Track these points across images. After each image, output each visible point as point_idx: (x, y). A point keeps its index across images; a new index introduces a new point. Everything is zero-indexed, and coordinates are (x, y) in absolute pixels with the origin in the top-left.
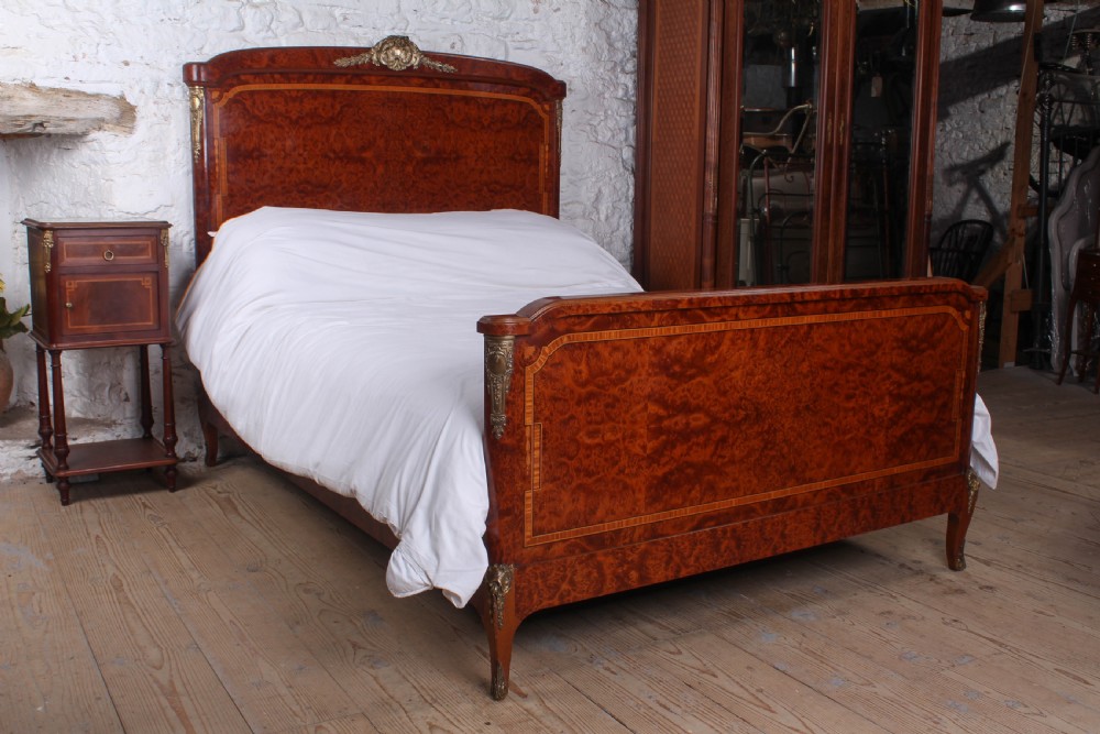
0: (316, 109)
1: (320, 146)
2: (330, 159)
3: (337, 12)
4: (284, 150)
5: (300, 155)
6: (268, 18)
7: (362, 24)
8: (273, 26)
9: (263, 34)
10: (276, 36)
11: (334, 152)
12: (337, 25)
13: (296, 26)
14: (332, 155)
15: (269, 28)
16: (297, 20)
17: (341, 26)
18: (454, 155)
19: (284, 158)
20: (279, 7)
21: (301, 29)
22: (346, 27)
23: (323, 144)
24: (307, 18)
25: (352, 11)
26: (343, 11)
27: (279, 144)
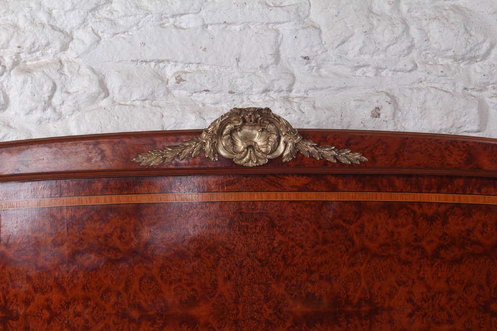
0: (106, 237)
1: (113, 299)
2: (132, 320)
3: (170, 71)
4: (48, 308)
5: (78, 315)
6: (47, 87)
7: (209, 87)
8: (56, 100)
9: (38, 114)
10: (60, 116)
11: (140, 308)
12: (168, 91)
13: (93, 99)
14: (135, 314)
15: (49, 103)
16: (94, 88)
17: (176, 92)
18: (365, 308)
19: (49, 321)
20: (66, 70)
21: (104, 103)
22: (184, 93)
23: (119, 294)
24: (113, 83)
25: (193, 67)
26: (179, 67)
27: (39, 299)
